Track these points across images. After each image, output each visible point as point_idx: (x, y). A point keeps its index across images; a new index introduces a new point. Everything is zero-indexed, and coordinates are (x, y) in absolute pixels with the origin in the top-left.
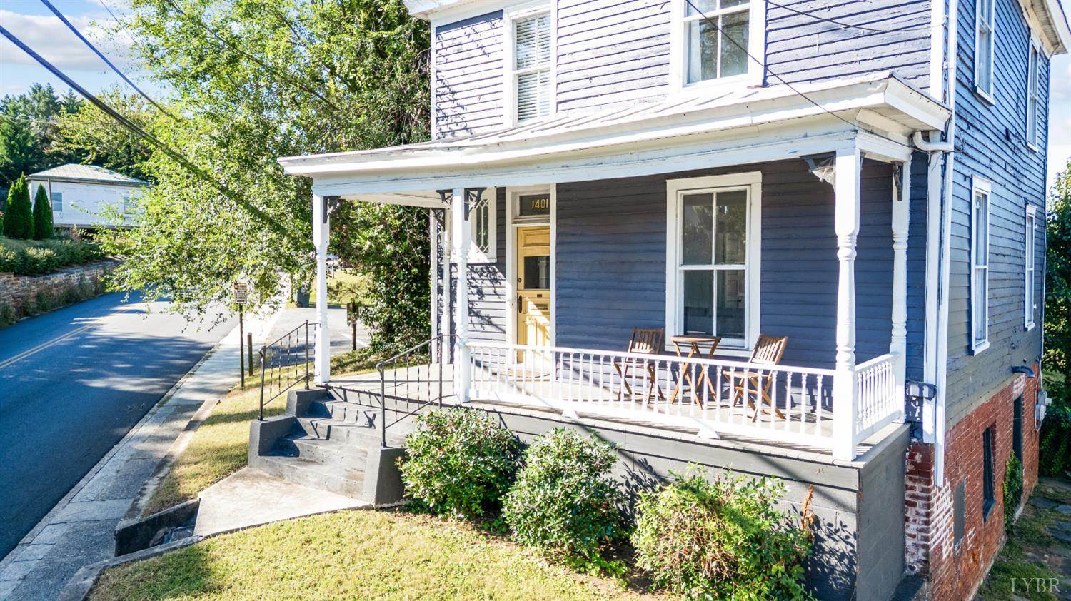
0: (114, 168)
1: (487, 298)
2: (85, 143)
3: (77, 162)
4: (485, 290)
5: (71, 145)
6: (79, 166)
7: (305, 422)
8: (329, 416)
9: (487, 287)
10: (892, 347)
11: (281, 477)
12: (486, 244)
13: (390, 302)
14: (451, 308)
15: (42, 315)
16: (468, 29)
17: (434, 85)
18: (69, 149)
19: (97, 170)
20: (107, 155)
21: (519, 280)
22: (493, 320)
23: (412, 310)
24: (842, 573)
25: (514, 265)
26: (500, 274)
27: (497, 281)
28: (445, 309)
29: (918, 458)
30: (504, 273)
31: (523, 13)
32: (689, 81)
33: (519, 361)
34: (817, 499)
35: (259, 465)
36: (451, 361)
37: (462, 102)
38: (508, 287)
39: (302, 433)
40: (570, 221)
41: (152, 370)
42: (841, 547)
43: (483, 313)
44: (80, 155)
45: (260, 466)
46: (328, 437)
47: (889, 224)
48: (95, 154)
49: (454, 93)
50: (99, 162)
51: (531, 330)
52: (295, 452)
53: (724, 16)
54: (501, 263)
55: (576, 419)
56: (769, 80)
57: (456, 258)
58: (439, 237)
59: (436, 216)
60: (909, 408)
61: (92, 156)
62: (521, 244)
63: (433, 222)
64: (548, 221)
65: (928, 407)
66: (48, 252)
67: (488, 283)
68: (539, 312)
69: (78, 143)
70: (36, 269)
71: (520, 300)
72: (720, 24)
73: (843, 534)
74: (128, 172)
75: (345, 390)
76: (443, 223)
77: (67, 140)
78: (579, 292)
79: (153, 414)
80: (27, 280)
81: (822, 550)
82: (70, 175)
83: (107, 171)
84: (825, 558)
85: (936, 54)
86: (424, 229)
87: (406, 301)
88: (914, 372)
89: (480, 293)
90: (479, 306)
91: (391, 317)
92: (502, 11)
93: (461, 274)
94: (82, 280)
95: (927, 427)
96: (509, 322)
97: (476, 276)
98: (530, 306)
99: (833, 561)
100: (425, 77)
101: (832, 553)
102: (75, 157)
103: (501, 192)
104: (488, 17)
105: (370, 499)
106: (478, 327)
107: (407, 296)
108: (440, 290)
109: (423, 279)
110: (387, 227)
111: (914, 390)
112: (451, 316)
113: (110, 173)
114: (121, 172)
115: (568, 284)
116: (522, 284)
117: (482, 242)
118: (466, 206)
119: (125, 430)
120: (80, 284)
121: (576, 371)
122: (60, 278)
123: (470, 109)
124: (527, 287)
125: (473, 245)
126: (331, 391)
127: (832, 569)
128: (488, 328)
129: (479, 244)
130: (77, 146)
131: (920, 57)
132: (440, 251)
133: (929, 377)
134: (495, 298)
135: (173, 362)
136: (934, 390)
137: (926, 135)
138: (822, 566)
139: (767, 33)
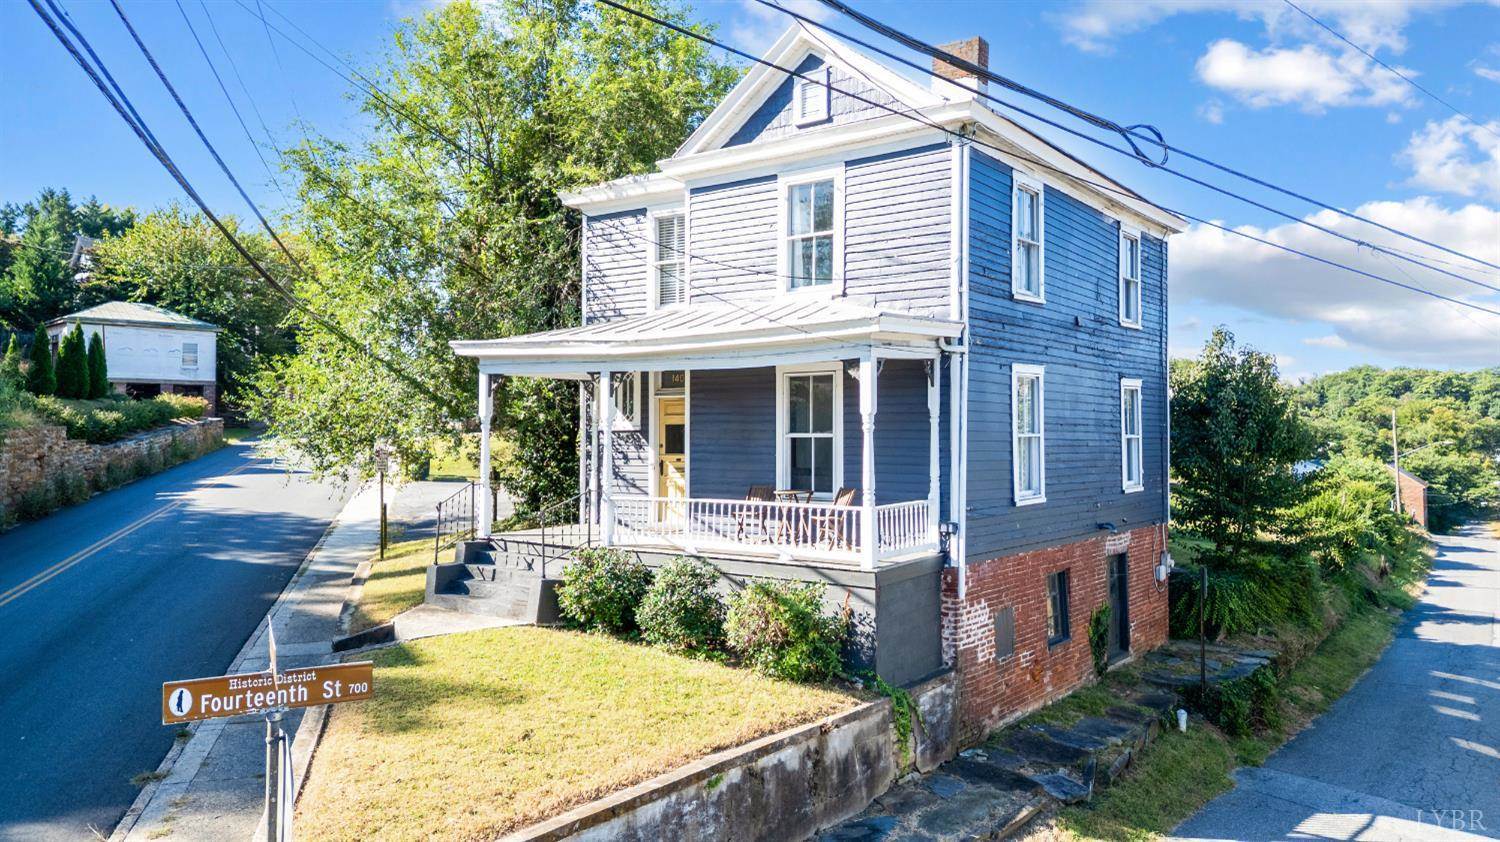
0: (172, 306)
1: (632, 462)
2: (133, 275)
3: (123, 298)
4: (630, 455)
5: (115, 278)
6: (125, 304)
7: (472, 568)
8: (492, 563)
9: (632, 453)
10: (930, 496)
11: (456, 610)
12: (631, 412)
13: (537, 469)
14: (599, 471)
15: (113, 490)
16: (616, 222)
17: (585, 268)
18: (112, 282)
19: (148, 309)
20: (162, 290)
21: (661, 446)
22: (638, 483)
23: (558, 477)
24: (868, 648)
25: (656, 433)
26: (643, 440)
27: (641, 447)
28: (593, 473)
29: (949, 579)
30: (647, 440)
31: (665, 213)
32: (793, 286)
33: (660, 520)
34: (853, 599)
35: (434, 601)
36: (598, 522)
37: (612, 286)
38: (651, 453)
39: (470, 576)
40: (701, 395)
41: (275, 545)
42: (868, 630)
43: (629, 476)
44: (126, 289)
45: (436, 602)
46: (493, 579)
47: (926, 403)
48: (146, 289)
49: (604, 276)
50: (151, 298)
51: (671, 490)
52: (466, 591)
53: (817, 238)
54: (644, 431)
55: (695, 553)
56: (847, 291)
57: (603, 426)
58: (588, 406)
59: (586, 388)
60: (942, 542)
61: (143, 291)
62: (662, 414)
63: (582, 392)
64: (683, 393)
65: (953, 539)
66: (115, 415)
67: (632, 448)
68: (678, 475)
69: (124, 275)
70: (104, 435)
71: (661, 464)
72: (814, 242)
73: (868, 620)
74: (188, 311)
75: (505, 542)
76: (592, 393)
77: (109, 271)
78: (708, 456)
79: (296, 582)
80: (97, 448)
81: (856, 634)
82: (115, 316)
83: (161, 310)
84: (858, 639)
85: (954, 281)
86: (573, 398)
87: (552, 468)
88: (945, 514)
89: (626, 458)
90: (625, 470)
91: (537, 485)
92: (645, 210)
93: (606, 440)
94: (151, 448)
95: (953, 555)
96: (651, 486)
97: (622, 442)
98: (670, 469)
99: (863, 640)
100: (575, 253)
101: (862, 634)
102: (120, 294)
103: (645, 376)
104: (634, 213)
105: (533, 619)
106: (624, 489)
107: (553, 464)
108: (589, 456)
109: (571, 446)
110: (541, 398)
111: (944, 528)
112: (599, 480)
113: (165, 313)
114: (179, 312)
115: (700, 449)
116: (664, 449)
117: (627, 411)
118: (612, 386)
119: (275, 596)
120: (149, 454)
121: (703, 523)
122: (128, 446)
123: (618, 292)
124: (668, 452)
125: (619, 413)
126: (492, 543)
127: (862, 646)
128: (632, 490)
129: (624, 412)
130: (123, 279)
131: (944, 282)
132: (589, 419)
133: (954, 518)
134: (639, 462)
135: (288, 537)
136: (956, 527)
137: (948, 341)
138: (856, 645)
139: (846, 254)
